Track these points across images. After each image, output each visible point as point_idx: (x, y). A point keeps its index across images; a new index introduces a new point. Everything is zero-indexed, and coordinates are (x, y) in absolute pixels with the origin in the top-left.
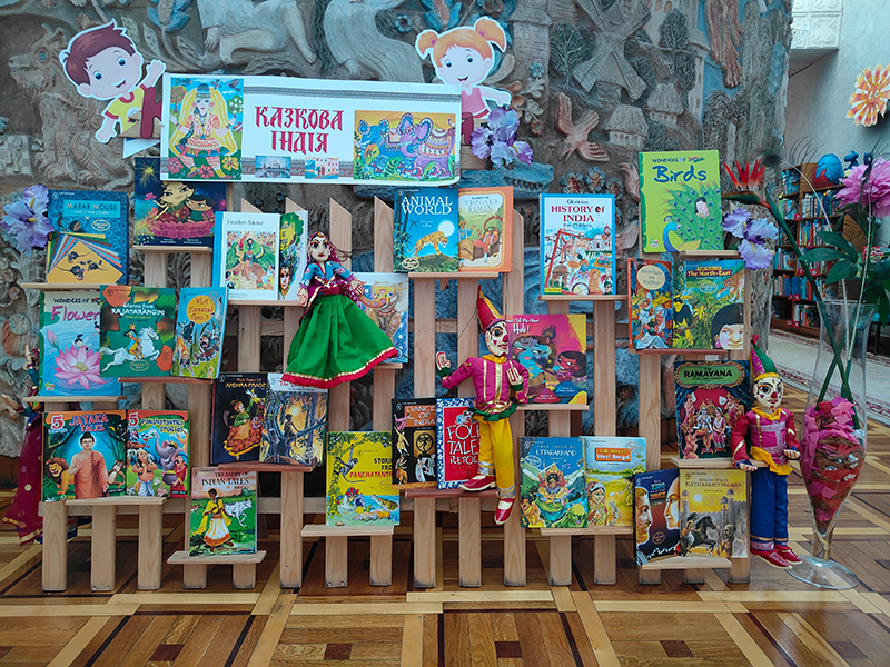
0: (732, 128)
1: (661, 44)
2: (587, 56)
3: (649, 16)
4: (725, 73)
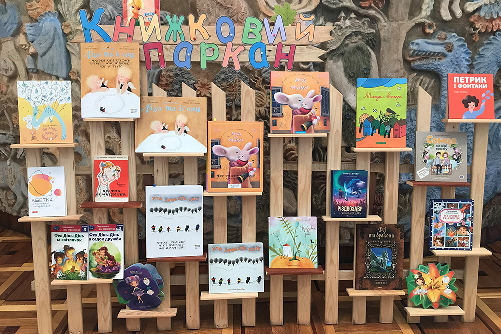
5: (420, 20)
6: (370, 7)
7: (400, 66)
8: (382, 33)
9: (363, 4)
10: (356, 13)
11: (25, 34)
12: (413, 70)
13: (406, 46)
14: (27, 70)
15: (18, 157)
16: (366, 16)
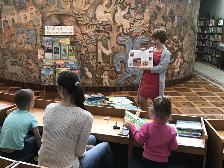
0: (183, 27)
1: (169, 15)
2: (156, 19)
3: (167, 11)
4: (181, 17)
5: (119, 33)
6: (107, 30)
7: (115, 43)
8: (111, 36)
9: (106, 29)
10: (104, 31)
11: (25, 33)
12: (119, 44)
13: (116, 39)
14: (25, 42)
15: (20, 65)
16: (107, 32)
